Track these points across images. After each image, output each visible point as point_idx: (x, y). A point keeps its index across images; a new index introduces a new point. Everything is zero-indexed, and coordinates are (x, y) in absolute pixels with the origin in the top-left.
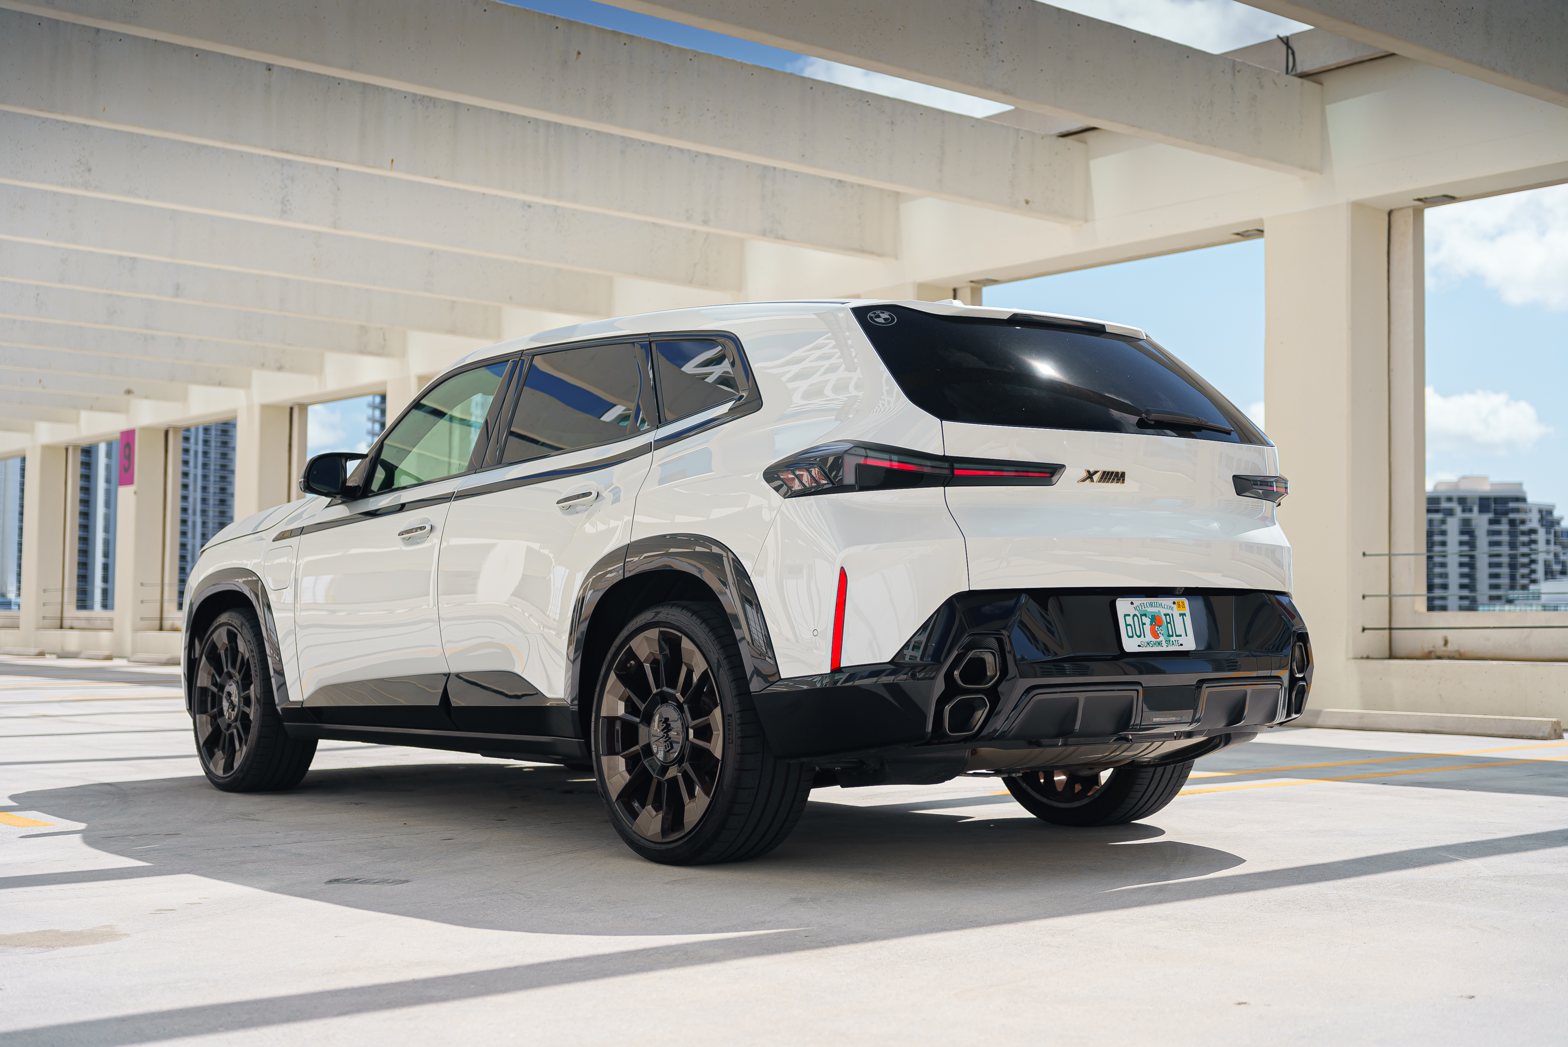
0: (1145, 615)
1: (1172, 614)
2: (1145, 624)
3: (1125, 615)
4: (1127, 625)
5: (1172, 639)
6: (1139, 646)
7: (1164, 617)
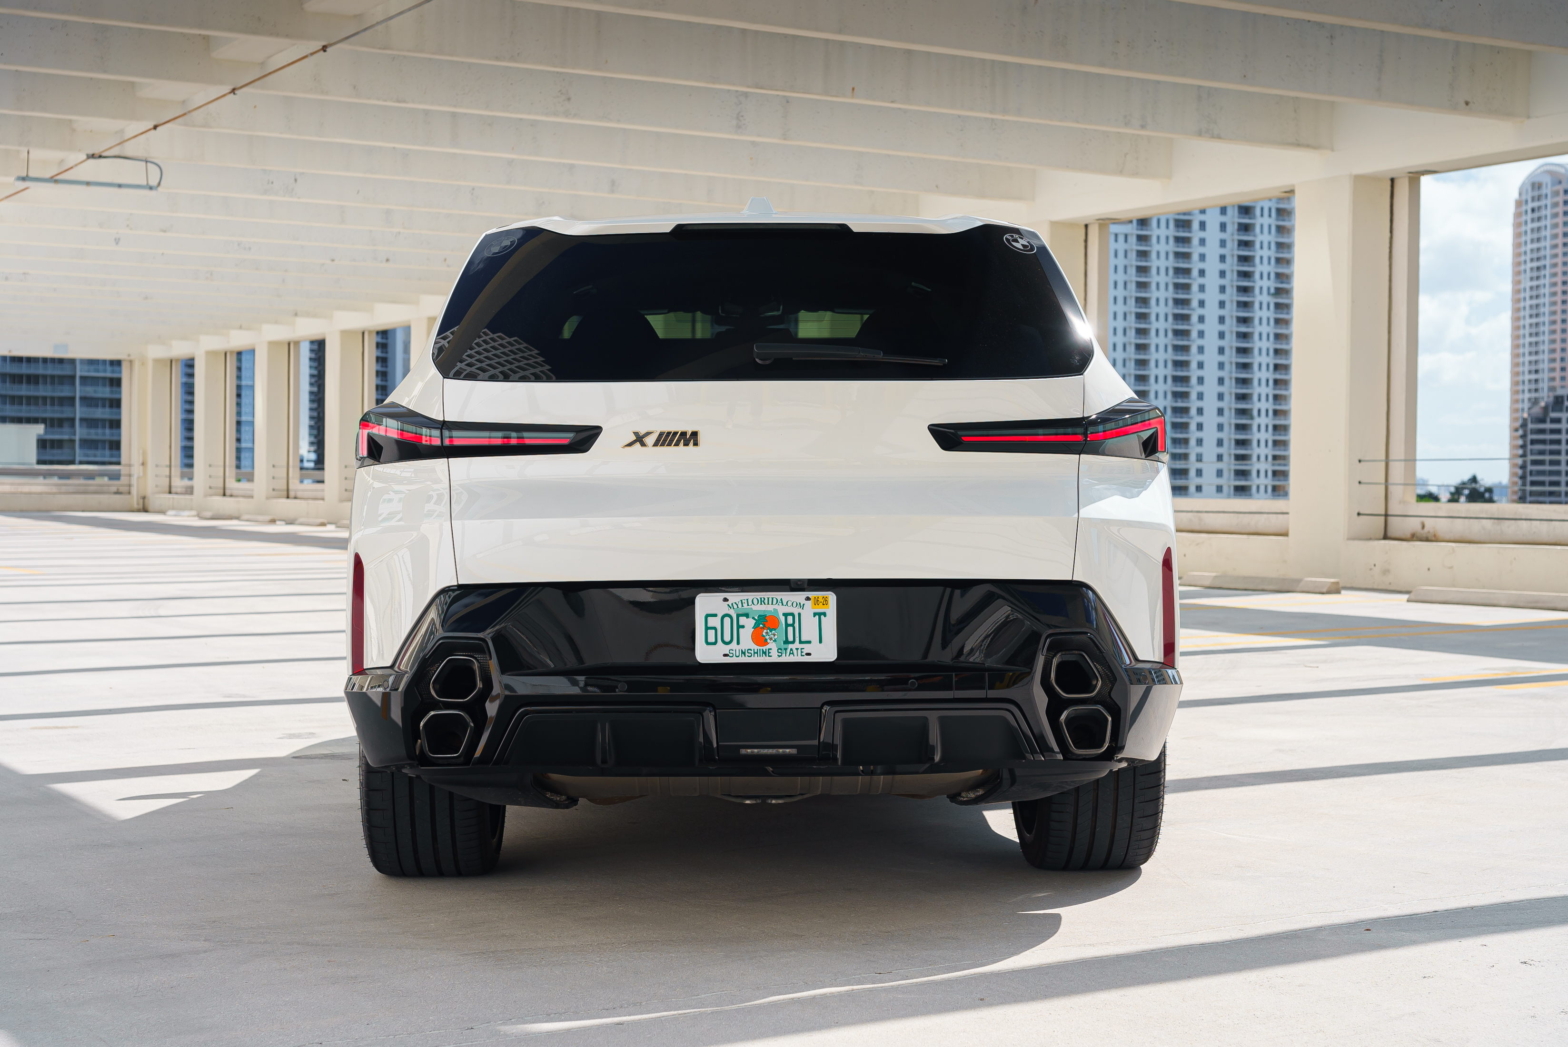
0: (747, 615)
1: (799, 614)
2: (743, 627)
3: (707, 616)
4: (707, 628)
5: (790, 646)
6: (725, 655)
7: (782, 619)
